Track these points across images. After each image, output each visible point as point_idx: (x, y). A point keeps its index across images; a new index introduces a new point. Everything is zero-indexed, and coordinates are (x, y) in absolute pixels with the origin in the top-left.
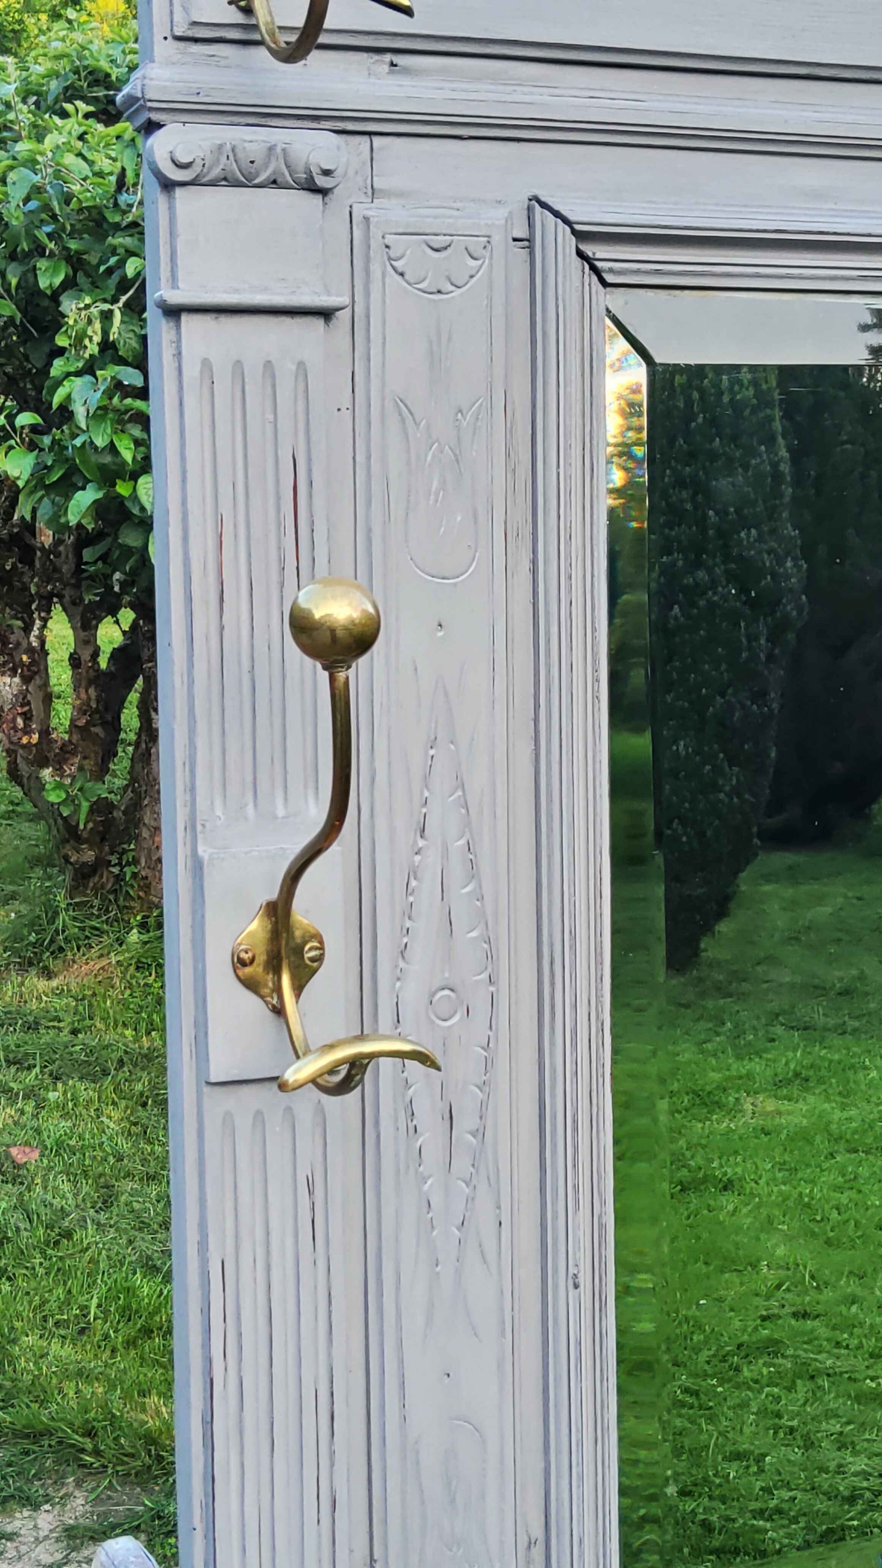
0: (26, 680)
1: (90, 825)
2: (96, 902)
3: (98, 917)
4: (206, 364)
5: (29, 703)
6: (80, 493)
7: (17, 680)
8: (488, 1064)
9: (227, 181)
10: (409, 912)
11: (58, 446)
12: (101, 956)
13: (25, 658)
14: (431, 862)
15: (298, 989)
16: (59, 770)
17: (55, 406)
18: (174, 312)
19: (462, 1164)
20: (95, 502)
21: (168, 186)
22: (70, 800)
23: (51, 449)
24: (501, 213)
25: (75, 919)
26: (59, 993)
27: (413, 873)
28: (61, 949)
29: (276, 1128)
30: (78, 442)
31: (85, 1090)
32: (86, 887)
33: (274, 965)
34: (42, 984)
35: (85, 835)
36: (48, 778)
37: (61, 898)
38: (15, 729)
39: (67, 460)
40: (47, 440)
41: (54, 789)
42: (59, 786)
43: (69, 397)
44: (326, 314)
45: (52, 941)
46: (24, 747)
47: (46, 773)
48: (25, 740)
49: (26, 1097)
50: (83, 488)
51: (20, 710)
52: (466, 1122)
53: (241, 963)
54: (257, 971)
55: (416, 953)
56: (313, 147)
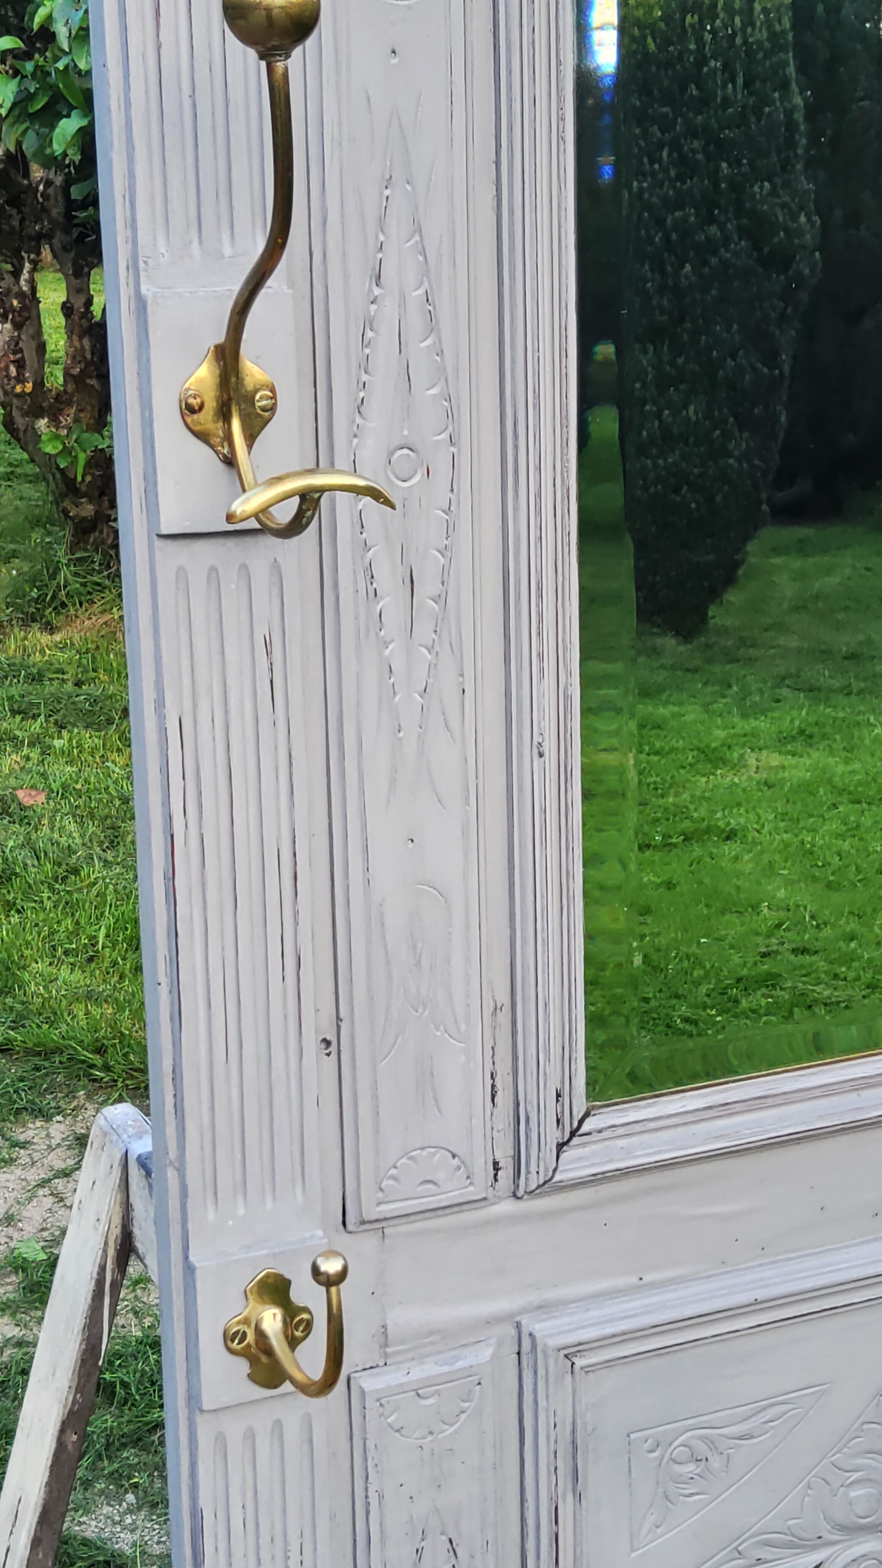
0: (18, 326)
1: (88, 478)
2: (97, 558)
3: (100, 572)
5: (21, 351)
6: (64, 121)
7: (8, 326)
8: (450, 529)
10: (365, 365)
11: (41, 73)
12: (103, 612)
13: (15, 303)
14: (388, 311)
15: (251, 438)
16: (55, 420)
17: (36, 27)
19: (424, 631)
20: (80, 129)
22: (66, 451)
23: (34, 75)
25: (76, 574)
26: (62, 647)
27: (369, 323)
28: (64, 605)
29: (231, 585)
30: (60, 65)
31: (90, 739)
32: (86, 542)
33: (224, 414)
34: (45, 639)
35: (83, 488)
36: (44, 429)
37: (62, 554)
38: (8, 377)
39: (51, 87)
40: (29, 66)
41: (50, 440)
42: (57, 437)
43: (50, 18)
45: (54, 597)
46: (18, 396)
47: (42, 424)
48: (18, 389)
49: (32, 744)
50: (68, 116)
51: (12, 357)
52: (427, 587)
53: (190, 410)
54: (207, 419)
55: (373, 408)
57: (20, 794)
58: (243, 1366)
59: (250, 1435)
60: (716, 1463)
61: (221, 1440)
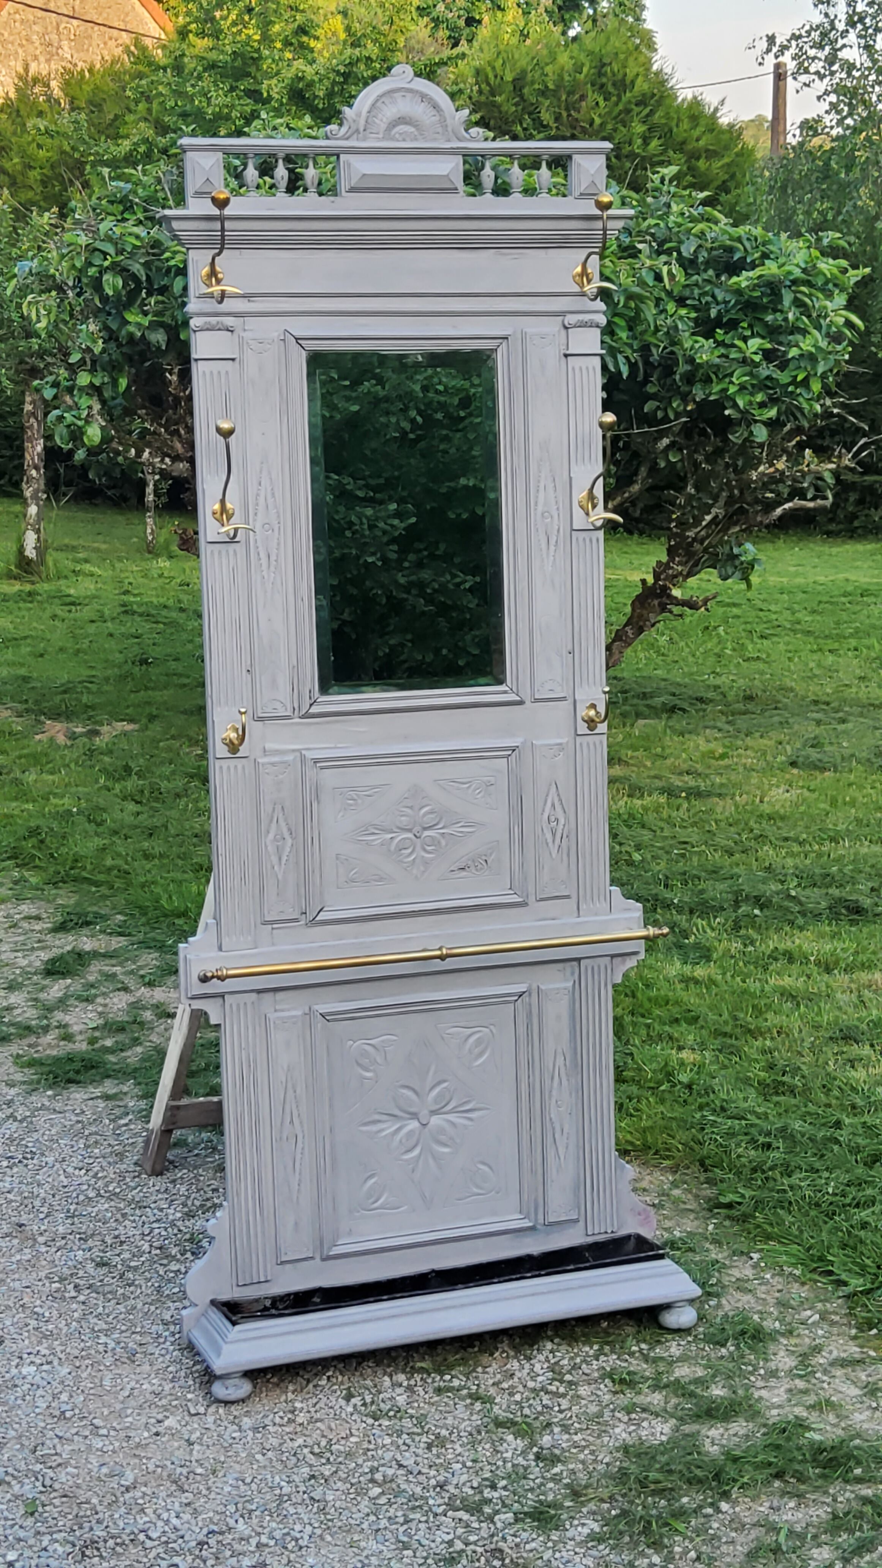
4: (204, 372)
8: (279, 544)
9: (208, 329)
10: (257, 505)
14: (262, 493)
15: (228, 519)
18: (196, 360)
19: (272, 568)
21: (195, 331)
24: (276, 334)
27: (258, 495)
29: (224, 553)
33: (222, 514)
44: (233, 360)
52: (273, 558)
53: (214, 513)
54: (218, 516)
55: (259, 515)
56: (229, 321)
58: (226, 748)
59: (229, 768)
60: (360, 801)
61: (221, 768)
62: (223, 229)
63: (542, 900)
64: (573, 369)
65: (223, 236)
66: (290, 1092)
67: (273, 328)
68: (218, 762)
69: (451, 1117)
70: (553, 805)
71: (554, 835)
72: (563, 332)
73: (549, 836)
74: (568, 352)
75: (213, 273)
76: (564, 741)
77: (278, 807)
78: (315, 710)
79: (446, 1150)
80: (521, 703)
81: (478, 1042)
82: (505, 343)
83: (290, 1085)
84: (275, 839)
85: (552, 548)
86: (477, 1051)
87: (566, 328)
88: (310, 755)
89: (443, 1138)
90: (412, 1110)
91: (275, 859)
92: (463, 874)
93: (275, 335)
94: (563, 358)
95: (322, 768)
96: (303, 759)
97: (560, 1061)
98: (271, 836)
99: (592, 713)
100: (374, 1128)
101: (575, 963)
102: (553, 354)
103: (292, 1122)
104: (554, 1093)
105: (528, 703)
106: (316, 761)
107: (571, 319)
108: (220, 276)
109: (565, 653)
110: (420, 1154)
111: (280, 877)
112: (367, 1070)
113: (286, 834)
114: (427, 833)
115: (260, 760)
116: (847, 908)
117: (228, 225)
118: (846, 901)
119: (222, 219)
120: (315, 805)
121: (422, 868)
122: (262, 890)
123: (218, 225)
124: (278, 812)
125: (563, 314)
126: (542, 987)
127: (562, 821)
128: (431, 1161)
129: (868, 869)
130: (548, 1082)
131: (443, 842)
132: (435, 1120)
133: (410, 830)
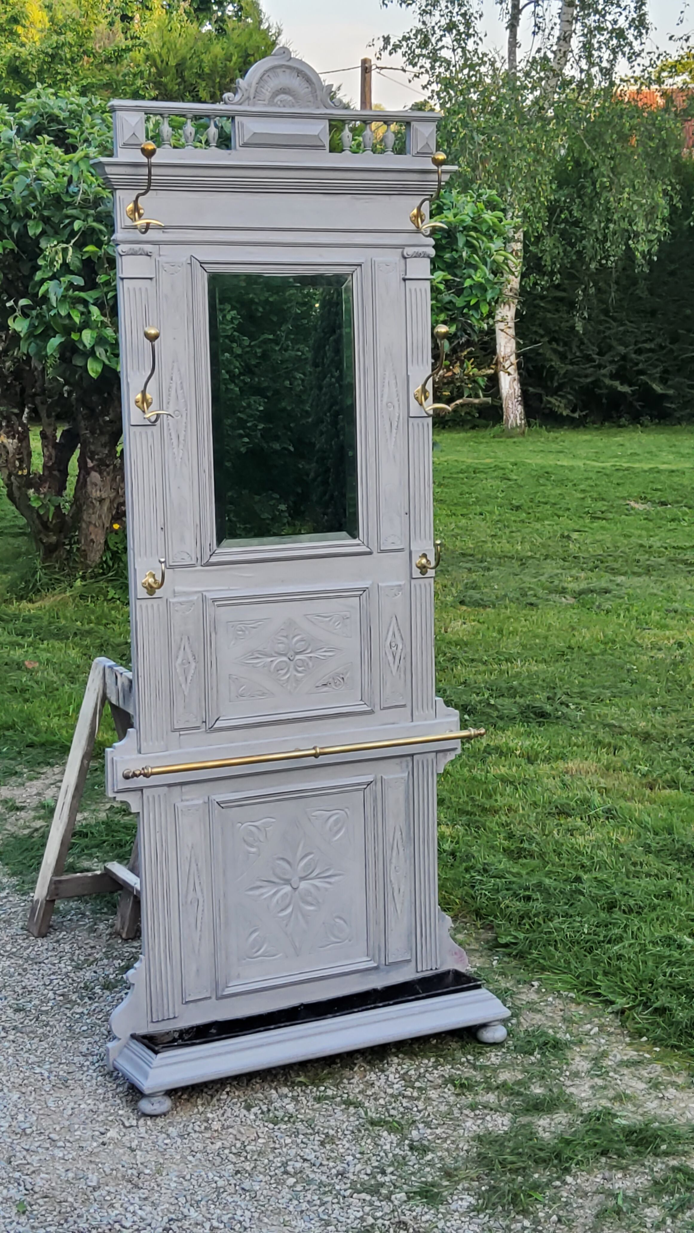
0: (20, 441)
1: (54, 522)
2: (57, 565)
3: (58, 573)
4: (128, 289)
5: (22, 453)
6: (52, 340)
7: (16, 441)
8: (186, 427)
9: (132, 255)
10: (169, 395)
11: (40, 316)
12: (60, 593)
13: (20, 429)
14: (174, 386)
15: (148, 407)
16: (37, 491)
17: (40, 295)
18: (122, 279)
19: (181, 446)
20: (61, 343)
21: (121, 256)
22: (43, 506)
23: (37, 317)
25: (45, 574)
26: (40, 609)
27: (170, 387)
28: (39, 591)
29: (144, 436)
30: (52, 313)
31: (57, 644)
32: (51, 557)
33: (143, 403)
34: (30, 605)
35: (51, 526)
36: (32, 495)
37: (38, 563)
38: (15, 466)
39: (45, 323)
40: (34, 313)
41: (35, 500)
42: (38, 498)
43: (47, 291)
44: (151, 279)
45: (33, 587)
46: (19, 476)
47: (31, 491)
48: (20, 473)
49: (28, 646)
50: (54, 337)
51: (17, 457)
52: (182, 438)
53: (137, 402)
54: (140, 404)
55: (171, 403)
56: (148, 248)
57: (26, 663)
58: (145, 590)
59: (147, 607)
60: (247, 632)
61: (141, 606)
62: (150, 174)
63: (385, 708)
64: (410, 290)
65: (149, 180)
66: (193, 865)
67: (183, 254)
68: (138, 601)
69: (316, 882)
70: (394, 634)
71: (394, 657)
72: (403, 261)
73: (390, 658)
74: (407, 277)
75: (136, 209)
76: (402, 583)
77: (185, 639)
78: (214, 559)
79: (312, 908)
80: (370, 553)
81: (336, 822)
82: (359, 268)
83: (193, 860)
84: (183, 664)
85: (394, 431)
86: (335, 829)
87: (405, 258)
88: (210, 595)
89: (309, 899)
90: (286, 877)
91: (182, 679)
92: (325, 689)
93: (185, 259)
94: (403, 282)
95: (219, 606)
96: (204, 599)
97: (398, 834)
98: (179, 661)
99: (424, 561)
100: (257, 892)
101: (409, 759)
102: (395, 278)
103: (195, 889)
104: (394, 861)
105: (375, 553)
106: (214, 600)
107: (409, 251)
108: (141, 211)
109: (403, 514)
110: (292, 912)
111: (186, 693)
112: (252, 846)
113: (191, 659)
114: (298, 657)
115: (172, 600)
116: (535, 713)
117: (154, 171)
118: (533, 707)
119: (150, 166)
120: (213, 635)
121: (294, 685)
122: (172, 703)
123: (146, 171)
124: (185, 641)
125: (402, 247)
126: (384, 777)
127: (400, 647)
128: (300, 917)
129: (540, 683)
130: (389, 852)
131: (310, 664)
132: (303, 885)
133: (285, 655)
